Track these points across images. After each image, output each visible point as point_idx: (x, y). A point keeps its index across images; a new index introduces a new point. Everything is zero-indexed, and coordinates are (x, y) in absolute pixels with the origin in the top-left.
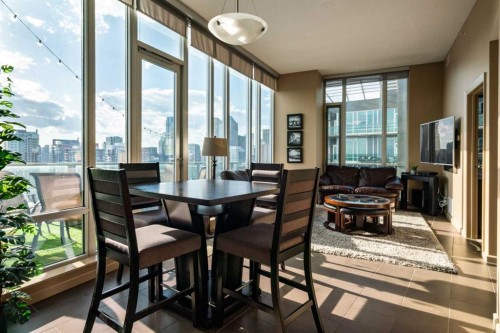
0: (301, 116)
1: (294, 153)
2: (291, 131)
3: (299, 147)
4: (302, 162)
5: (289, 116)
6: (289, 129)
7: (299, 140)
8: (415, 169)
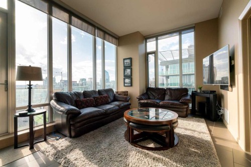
0: (131, 59)
1: (127, 81)
2: (125, 68)
3: (130, 77)
4: (131, 85)
5: (124, 59)
6: (124, 67)
7: (129, 73)
8: (200, 89)
